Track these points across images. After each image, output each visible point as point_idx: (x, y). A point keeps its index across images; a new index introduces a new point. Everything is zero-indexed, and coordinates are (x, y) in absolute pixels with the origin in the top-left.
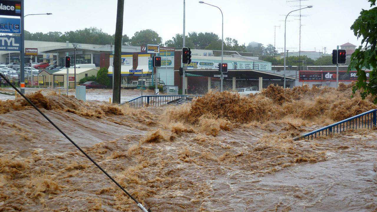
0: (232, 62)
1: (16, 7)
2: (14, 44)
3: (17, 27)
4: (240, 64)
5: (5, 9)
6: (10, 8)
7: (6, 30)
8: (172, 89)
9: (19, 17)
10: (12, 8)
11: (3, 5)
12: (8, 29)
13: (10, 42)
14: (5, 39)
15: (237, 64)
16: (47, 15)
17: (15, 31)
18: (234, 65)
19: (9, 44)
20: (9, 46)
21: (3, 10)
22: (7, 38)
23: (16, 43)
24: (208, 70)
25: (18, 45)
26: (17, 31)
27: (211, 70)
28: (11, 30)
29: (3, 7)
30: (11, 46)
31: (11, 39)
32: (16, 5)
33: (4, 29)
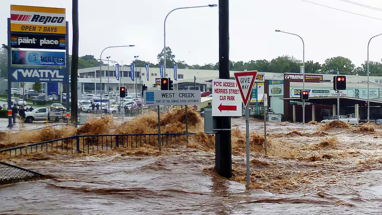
0: (352, 89)
1: (60, 41)
2: (58, 76)
3: (61, 59)
4: (363, 91)
5: (49, 43)
6: (54, 42)
7: (50, 63)
8: (274, 117)
9: (64, 51)
10: (56, 42)
11: (46, 40)
12: (52, 62)
13: (54, 74)
14: (49, 72)
15: (359, 91)
16: (130, 47)
17: (59, 64)
18: (355, 93)
19: (53, 76)
20: (53, 78)
21: (46, 44)
22: (50, 70)
23: (60, 75)
24: (323, 97)
25: (63, 77)
26: (62, 64)
27: (327, 98)
28: (55, 63)
29: (46, 42)
30: (55, 77)
31: (55, 71)
32: (60, 39)
33: (47, 62)
